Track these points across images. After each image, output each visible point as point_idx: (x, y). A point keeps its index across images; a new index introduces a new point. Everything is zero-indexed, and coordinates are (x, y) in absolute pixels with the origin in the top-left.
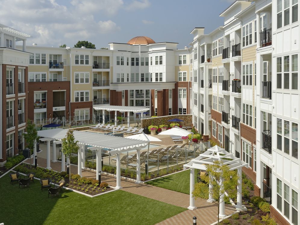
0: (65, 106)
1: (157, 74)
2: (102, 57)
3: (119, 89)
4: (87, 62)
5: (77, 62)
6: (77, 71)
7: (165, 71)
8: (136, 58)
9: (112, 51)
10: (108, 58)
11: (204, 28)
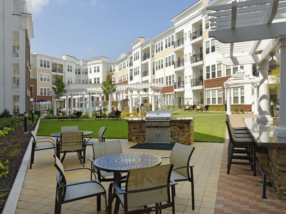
0: (32, 98)
1: (95, 79)
2: (57, 64)
3: (71, 88)
4: (48, 67)
5: (41, 65)
6: (42, 72)
7: (101, 76)
8: (78, 69)
9: (65, 61)
10: (62, 66)
11: (144, 38)
